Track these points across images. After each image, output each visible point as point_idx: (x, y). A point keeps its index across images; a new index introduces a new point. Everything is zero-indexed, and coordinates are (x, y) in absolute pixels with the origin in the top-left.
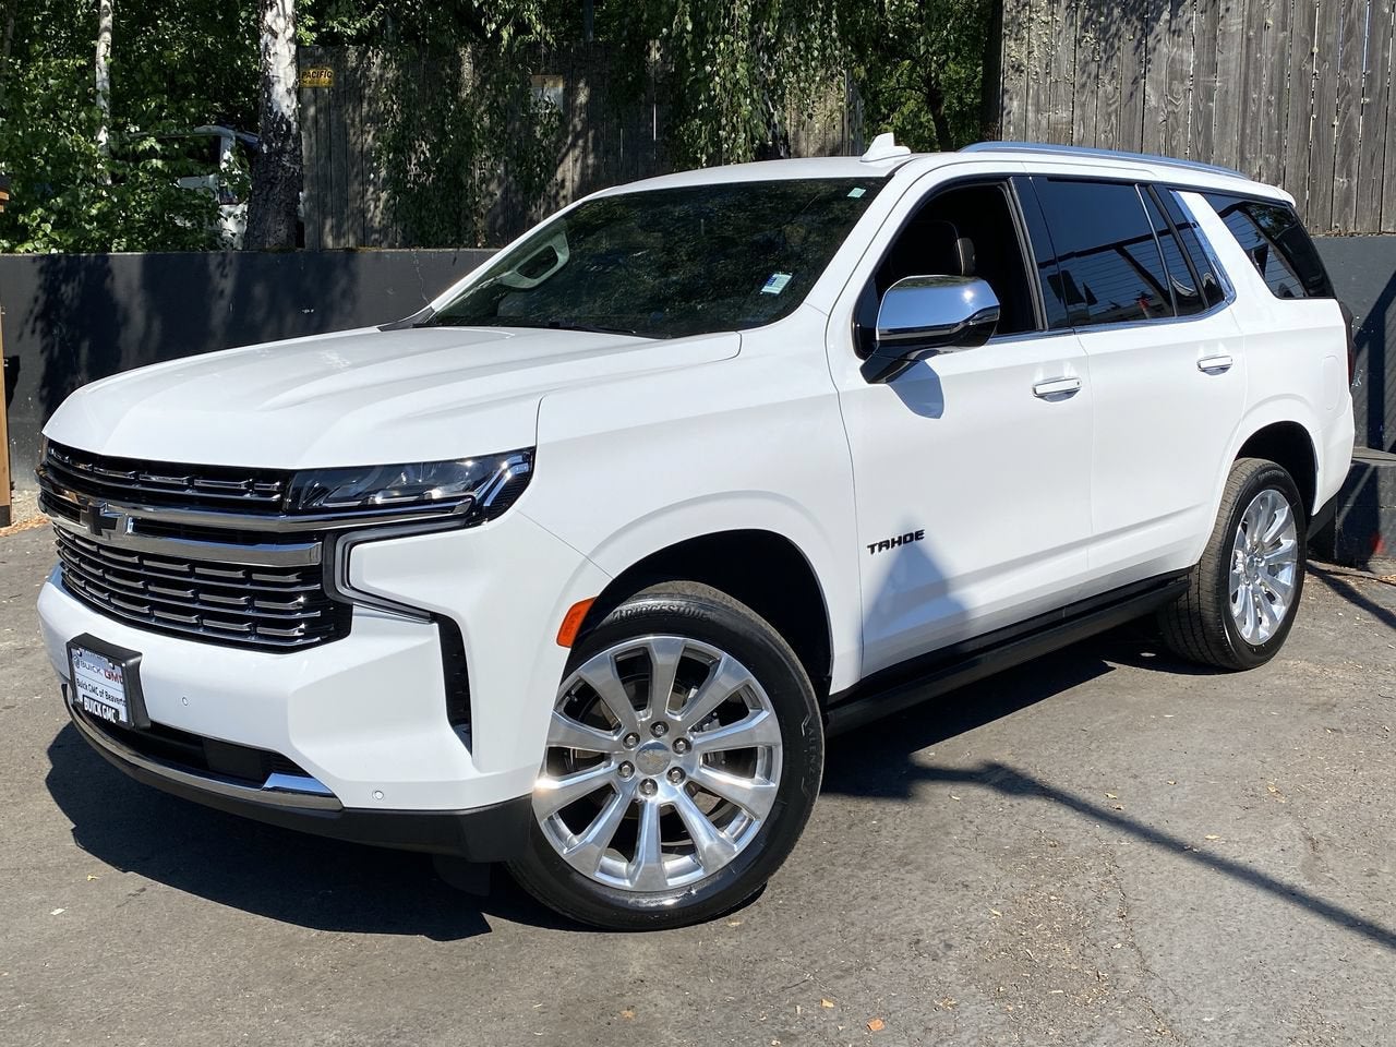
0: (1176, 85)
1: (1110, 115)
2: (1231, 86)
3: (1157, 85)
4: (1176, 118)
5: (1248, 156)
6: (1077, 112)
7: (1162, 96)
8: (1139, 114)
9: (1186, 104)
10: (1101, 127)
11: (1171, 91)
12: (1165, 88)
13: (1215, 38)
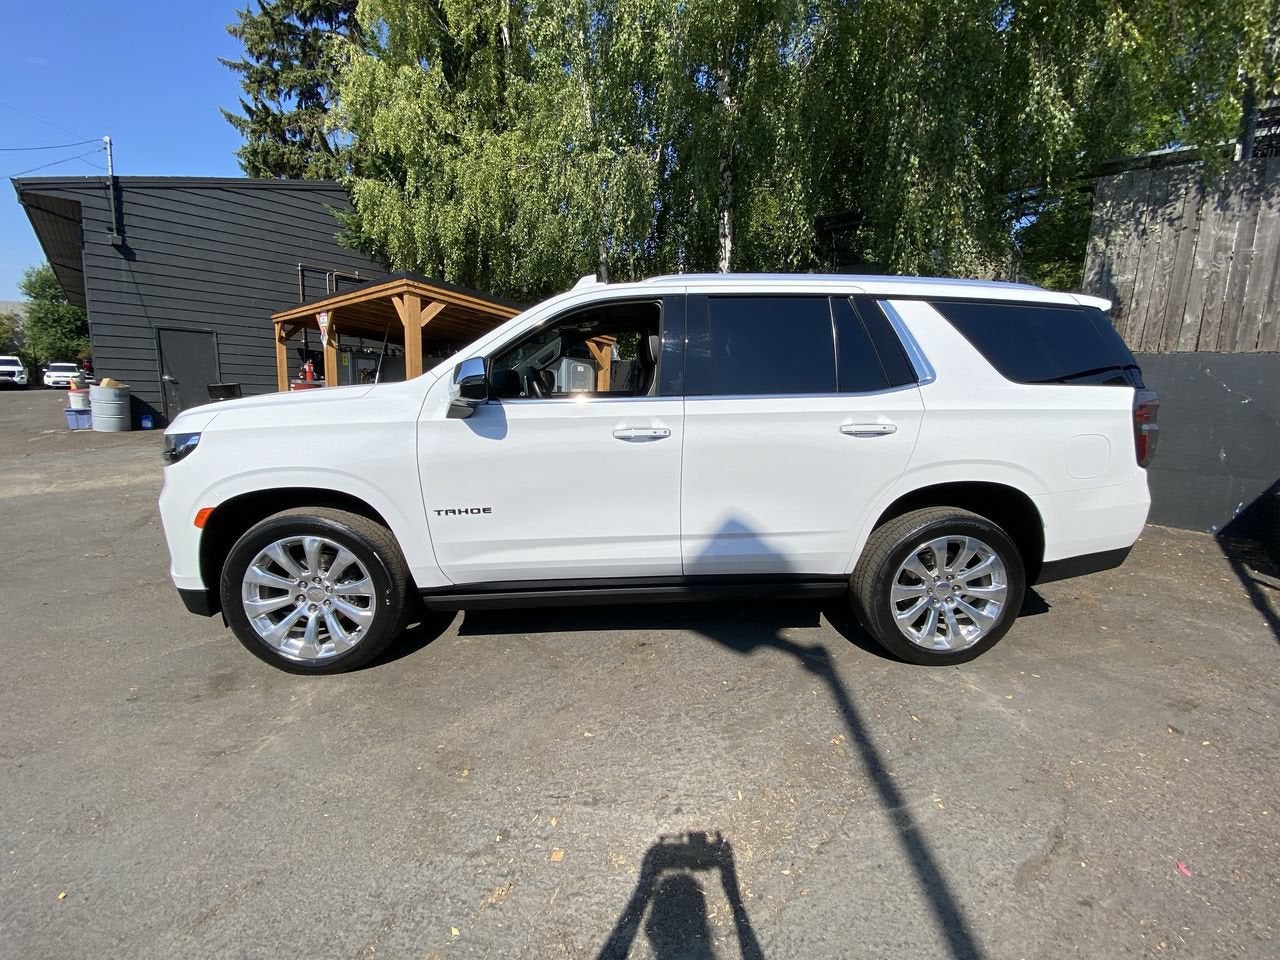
0: (1220, 255)
1: (1165, 276)
2: (1266, 254)
3: (1205, 256)
4: (1217, 276)
5: (1275, 299)
6: (1140, 275)
7: (1208, 262)
8: (1188, 275)
9: (1226, 267)
10: (1157, 283)
11: (1215, 258)
12: (1211, 256)
13: (1255, 222)
